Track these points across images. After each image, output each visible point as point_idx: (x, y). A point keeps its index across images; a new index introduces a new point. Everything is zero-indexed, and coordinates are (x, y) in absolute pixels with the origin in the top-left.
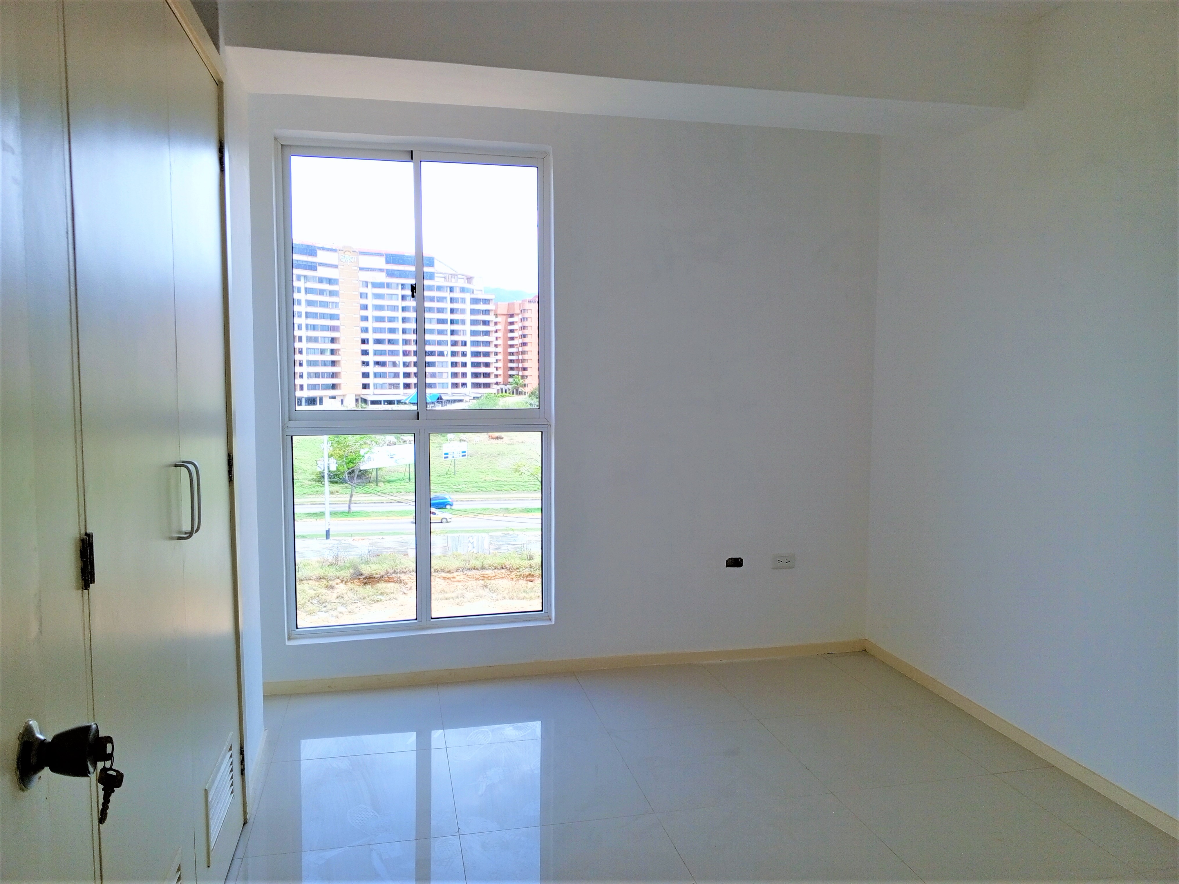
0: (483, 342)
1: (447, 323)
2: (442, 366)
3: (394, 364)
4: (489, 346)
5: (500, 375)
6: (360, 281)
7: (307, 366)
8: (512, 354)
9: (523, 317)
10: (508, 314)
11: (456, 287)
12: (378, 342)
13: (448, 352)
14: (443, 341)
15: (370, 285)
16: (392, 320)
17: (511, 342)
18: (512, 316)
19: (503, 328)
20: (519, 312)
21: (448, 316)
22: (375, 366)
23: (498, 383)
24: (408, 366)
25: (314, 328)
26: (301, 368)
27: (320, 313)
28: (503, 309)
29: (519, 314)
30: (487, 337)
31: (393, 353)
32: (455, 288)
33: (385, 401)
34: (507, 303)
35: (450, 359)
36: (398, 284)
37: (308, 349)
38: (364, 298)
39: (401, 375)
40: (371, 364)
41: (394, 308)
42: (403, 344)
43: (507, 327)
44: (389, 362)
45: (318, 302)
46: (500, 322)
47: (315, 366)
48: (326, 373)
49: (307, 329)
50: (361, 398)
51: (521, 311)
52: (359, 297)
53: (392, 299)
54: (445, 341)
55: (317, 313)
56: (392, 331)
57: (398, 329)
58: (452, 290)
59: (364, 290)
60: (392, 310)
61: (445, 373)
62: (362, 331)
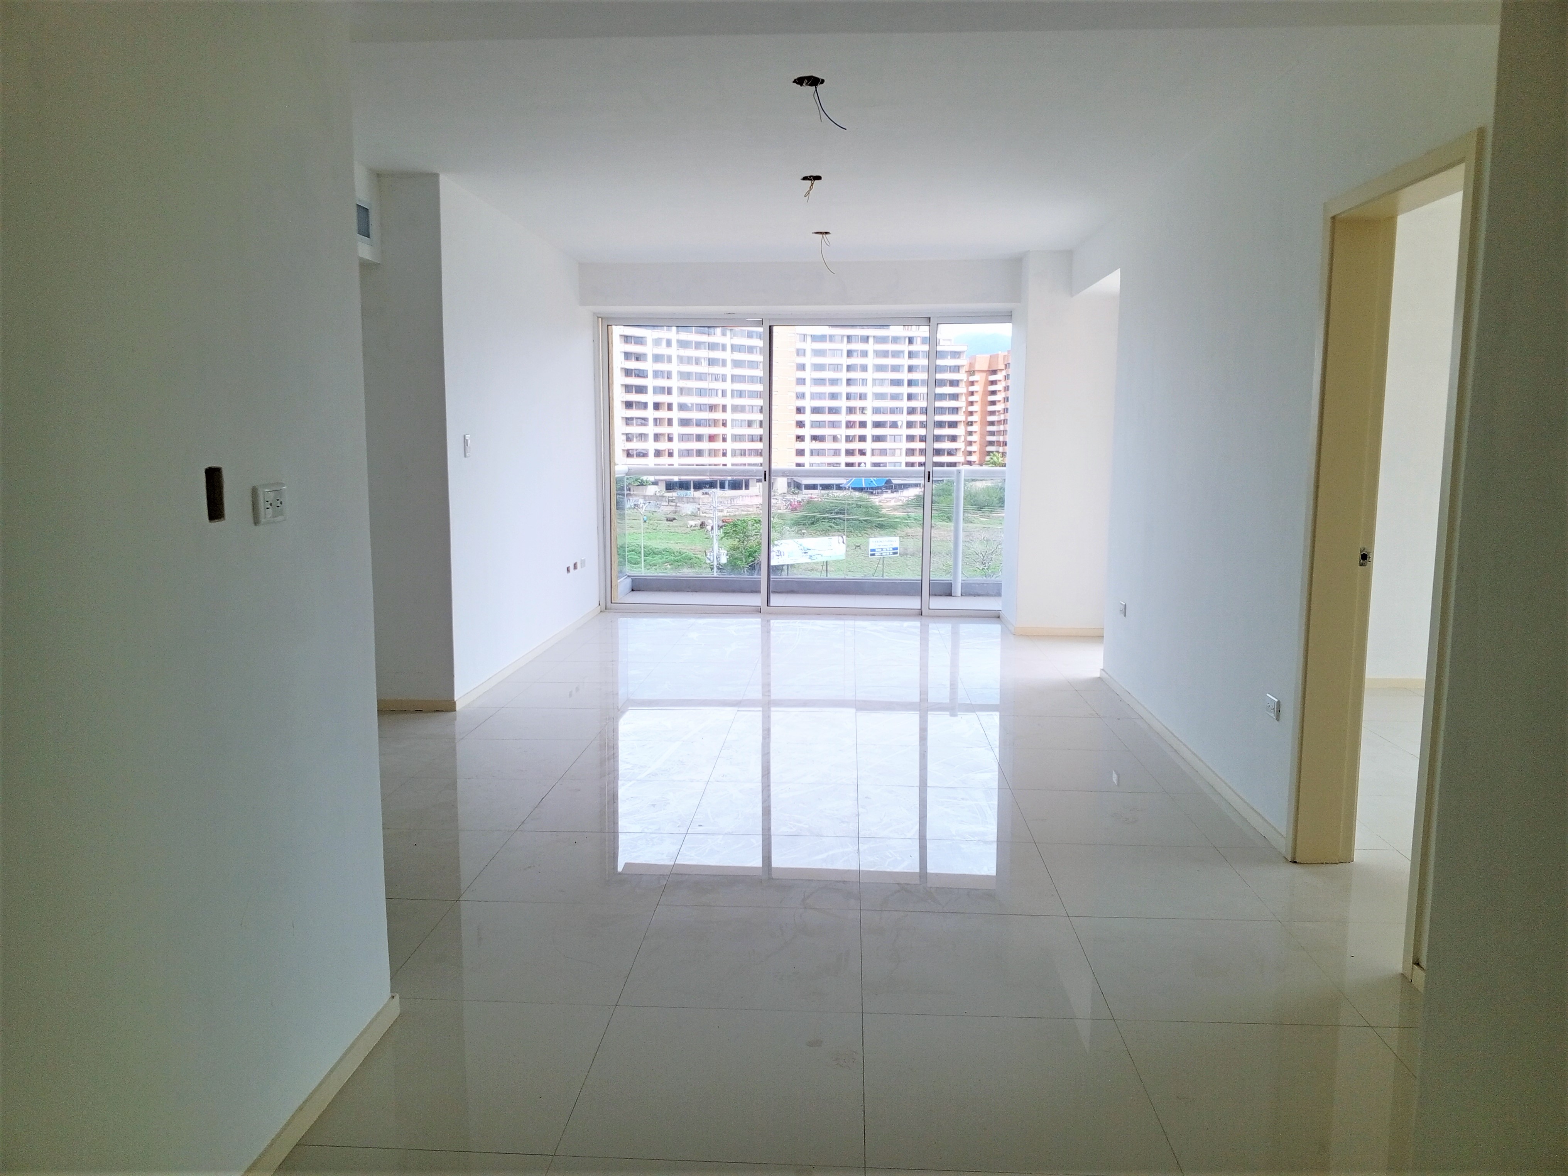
0: (949, 408)
1: (903, 385)
2: (895, 441)
3: (835, 439)
4: (957, 413)
5: (975, 452)
6: (797, 334)
7: (732, 441)
8: (992, 423)
9: (1008, 373)
10: (991, 369)
11: (917, 337)
12: (816, 410)
13: (902, 422)
14: (897, 408)
15: (809, 339)
16: (834, 382)
17: (991, 408)
18: (994, 372)
19: (982, 390)
20: (1003, 367)
21: (905, 376)
22: (812, 442)
23: (972, 463)
24: (851, 441)
25: (741, 394)
26: (724, 443)
27: (748, 376)
28: (982, 364)
29: (1003, 370)
30: (954, 401)
31: (834, 425)
32: (915, 339)
33: (822, 485)
34: (989, 356)
35: (904, 431)
36: (843, 336)
37: (733, 420)
38: (801, 356)
39: (843, 452)
40: (808, 438)
41: (836, 368)
42: (847, 414)
43: (987, 387)
44: (828, 435)
45: (747, 362)
46: (977, 381)
47: (741, 441)
48: (754, 450)
49: (732, 396)
50: (794, 481)
51: (1006, 365)
52: (796, 355)
53: (834, 356)
54: (900, 408)
55: (745, 376)
56: (834, 396)
57: (841, 393)
58: (911, 341)
59: (801, 345)
60: (834, 370)
61: (898, 450)
62: (798, 397)
